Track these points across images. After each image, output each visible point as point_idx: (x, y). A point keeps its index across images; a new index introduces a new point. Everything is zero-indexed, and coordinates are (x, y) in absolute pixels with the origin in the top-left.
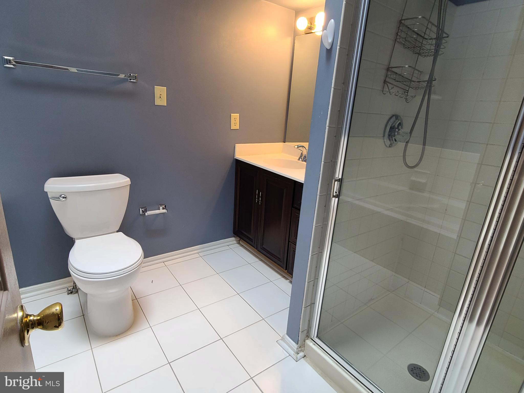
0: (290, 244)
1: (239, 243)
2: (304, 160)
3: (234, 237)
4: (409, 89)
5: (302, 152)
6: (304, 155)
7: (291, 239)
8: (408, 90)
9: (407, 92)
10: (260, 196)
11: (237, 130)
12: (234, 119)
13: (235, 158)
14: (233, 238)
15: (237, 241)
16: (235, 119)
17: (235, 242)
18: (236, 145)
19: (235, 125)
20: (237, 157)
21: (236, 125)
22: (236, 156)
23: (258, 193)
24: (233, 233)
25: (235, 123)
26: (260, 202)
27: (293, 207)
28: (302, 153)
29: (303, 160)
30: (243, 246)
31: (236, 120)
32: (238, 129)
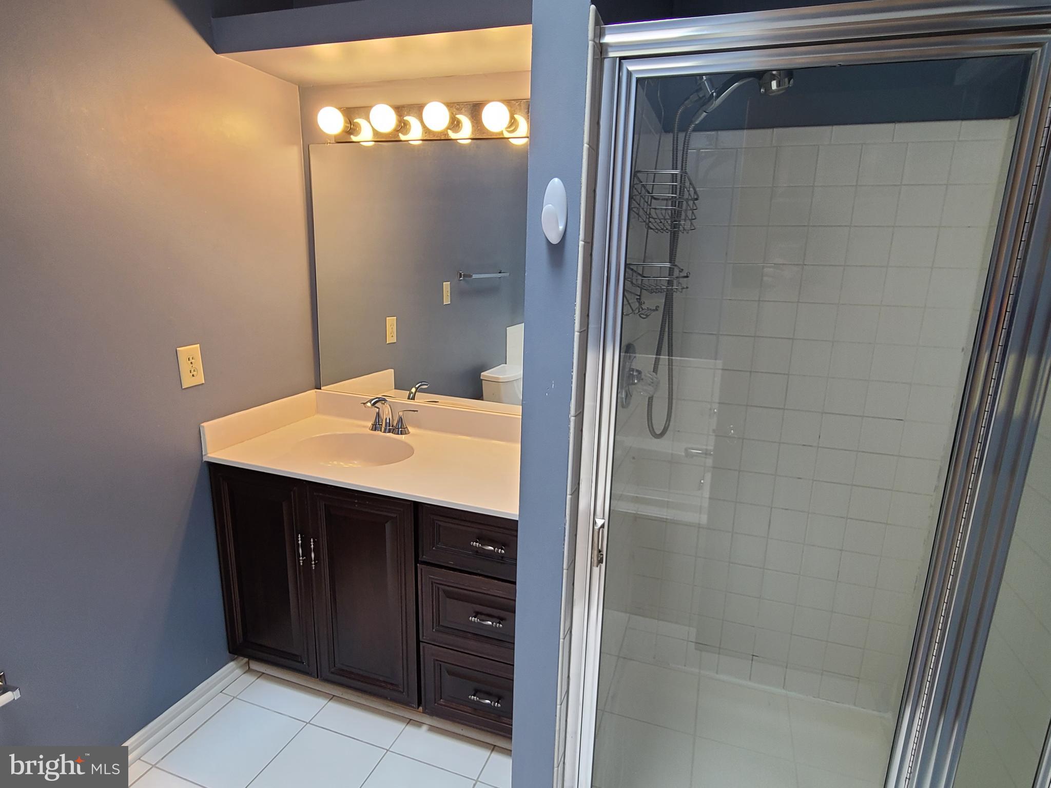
0: (424, 647)
1: (249, 671)
2: (388, 428)
3: (233, 660)
4: (641, 292)
5: (378, 409)
6: (386, 419)
7: (423, 636)
8: (639, 294)
9: (638, 297)
10: (311, 548)
11: (200, 387)
12: (189, 360)
13: (204, 460)
14: (232, 664)
15: (241, 667)
16: (191, 359)
17: (238, 672)
18: (204, 424)
19: (193, 375)
20: (212, 458)
21: (195, 373)
22: (209, 455)
23: (301, 543)
24: (230, 652)
25: (192, 371)
26: (313, 562)
27: (417, 561)
28: (378, 414)
29: (385, 429)
30: (264, 675)
31: (193, 361)
32: (203, 384)
